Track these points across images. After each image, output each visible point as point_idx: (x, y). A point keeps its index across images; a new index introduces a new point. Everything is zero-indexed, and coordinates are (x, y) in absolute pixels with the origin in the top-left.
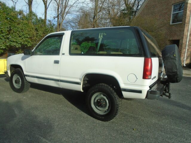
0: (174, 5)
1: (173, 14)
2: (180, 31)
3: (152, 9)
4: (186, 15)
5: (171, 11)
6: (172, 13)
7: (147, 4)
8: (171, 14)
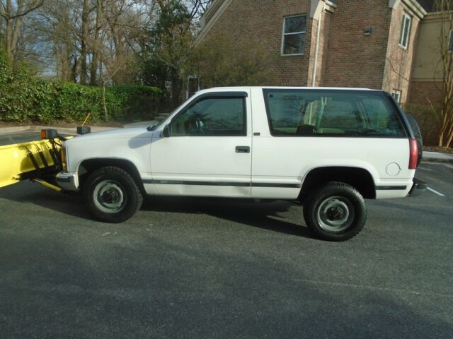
0: (286, 19)
1: (285, 36)
2: (301, 70)
3: (242, 19)
4: (310, 41)
5: (282, 30)
6: (284, 34)
7: (229, 6)
8: (281, 36)
